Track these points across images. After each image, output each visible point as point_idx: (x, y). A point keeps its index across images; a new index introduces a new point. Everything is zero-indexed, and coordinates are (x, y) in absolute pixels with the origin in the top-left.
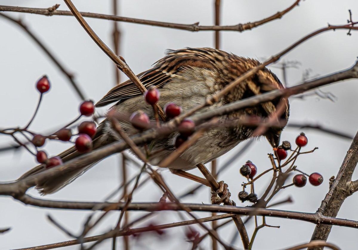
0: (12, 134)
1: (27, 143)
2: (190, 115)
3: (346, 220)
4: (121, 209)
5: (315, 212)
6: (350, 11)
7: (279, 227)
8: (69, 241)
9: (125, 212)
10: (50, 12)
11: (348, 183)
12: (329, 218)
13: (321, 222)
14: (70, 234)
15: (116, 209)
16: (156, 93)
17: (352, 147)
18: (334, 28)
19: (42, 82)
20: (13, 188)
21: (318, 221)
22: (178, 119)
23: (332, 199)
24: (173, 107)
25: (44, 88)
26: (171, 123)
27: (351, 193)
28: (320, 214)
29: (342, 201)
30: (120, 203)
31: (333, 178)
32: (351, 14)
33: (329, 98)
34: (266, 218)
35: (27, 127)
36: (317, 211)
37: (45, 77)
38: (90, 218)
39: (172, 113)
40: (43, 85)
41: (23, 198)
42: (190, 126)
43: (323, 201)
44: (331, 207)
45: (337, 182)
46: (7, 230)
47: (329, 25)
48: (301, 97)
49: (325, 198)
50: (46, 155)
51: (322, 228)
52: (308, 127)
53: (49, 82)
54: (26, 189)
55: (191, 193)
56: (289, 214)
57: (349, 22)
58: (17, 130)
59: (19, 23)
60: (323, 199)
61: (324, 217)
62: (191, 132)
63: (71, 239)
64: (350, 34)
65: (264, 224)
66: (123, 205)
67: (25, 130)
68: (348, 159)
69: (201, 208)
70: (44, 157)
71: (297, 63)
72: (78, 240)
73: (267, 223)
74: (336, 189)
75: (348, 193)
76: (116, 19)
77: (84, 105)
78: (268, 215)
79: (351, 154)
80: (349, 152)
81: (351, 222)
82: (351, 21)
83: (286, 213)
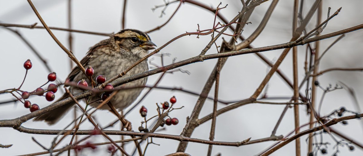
0: (11, 92)
1: (21, 99)
2: (110, 82)
3: (197, 139)
4: (72, 134)
5: (179, 135)
6: (198, 25)
7: (159, 145)
8: (45, 152)
9: (75, 135)
10: (33, 27)
11: (197, 120)
12: (187, 138)
13: (183, 140)
14: (44, 148)
15: (71, 134)
16: (92, 70)
17: (199, 99)
18: (190, 34)
19: (27, 63)
20: (13, 123)
21: (181, 139)
22: (104, 84)
23: (188, 129)
24: (101, 77)
25: (28, 66)
26: (100, 86)
27: (198, 125)
28: (182, 136)
29: (193, 130)
30: (72, 130)
31: (188, 117)
32: (199, 27)
33: (186, 72)
34: (153, 138)
35: (19, 88)
36: (181, 134)
37: (29, 60)
38: (56, 139)
39: (101, 81)
40: (28, 65)
41: (19, 128)
42: (111, 88)
43: (184, 129)
44: (187, 133)
45: (190, 120)
46: (11, 146)
47: (187, 32)
48: (172, 72)
49: (185, 127)
50: (30, 103)
51: (182, 145)
52: (175, 89)
53: (31, 63)
54: (21, 123)
55: (111, 125)
56: (165, 136)
57: (197, 31)
58: (14, 90)
59: (17, 33)
60: (184, 127)
61: (184, 138)
62: (111, 92)
63: (46, 151)
64: (199, 38)
65: (152, 142)
66: (74, 132)
67: (18, 90)
68: (197, 105)
69: (117, 133)
70: (29, 104)
71: (169, 54)
72: (49, 151)
73: (153, 141)
74: (190, 123)
75: (196, 125)
76: (70, 31)
77: (50, 75)
78: (154, 136)
79: (199, 103)
80: (198, 102)
81: (199, 140)
82: (199, 30)
83: (163, 136)
